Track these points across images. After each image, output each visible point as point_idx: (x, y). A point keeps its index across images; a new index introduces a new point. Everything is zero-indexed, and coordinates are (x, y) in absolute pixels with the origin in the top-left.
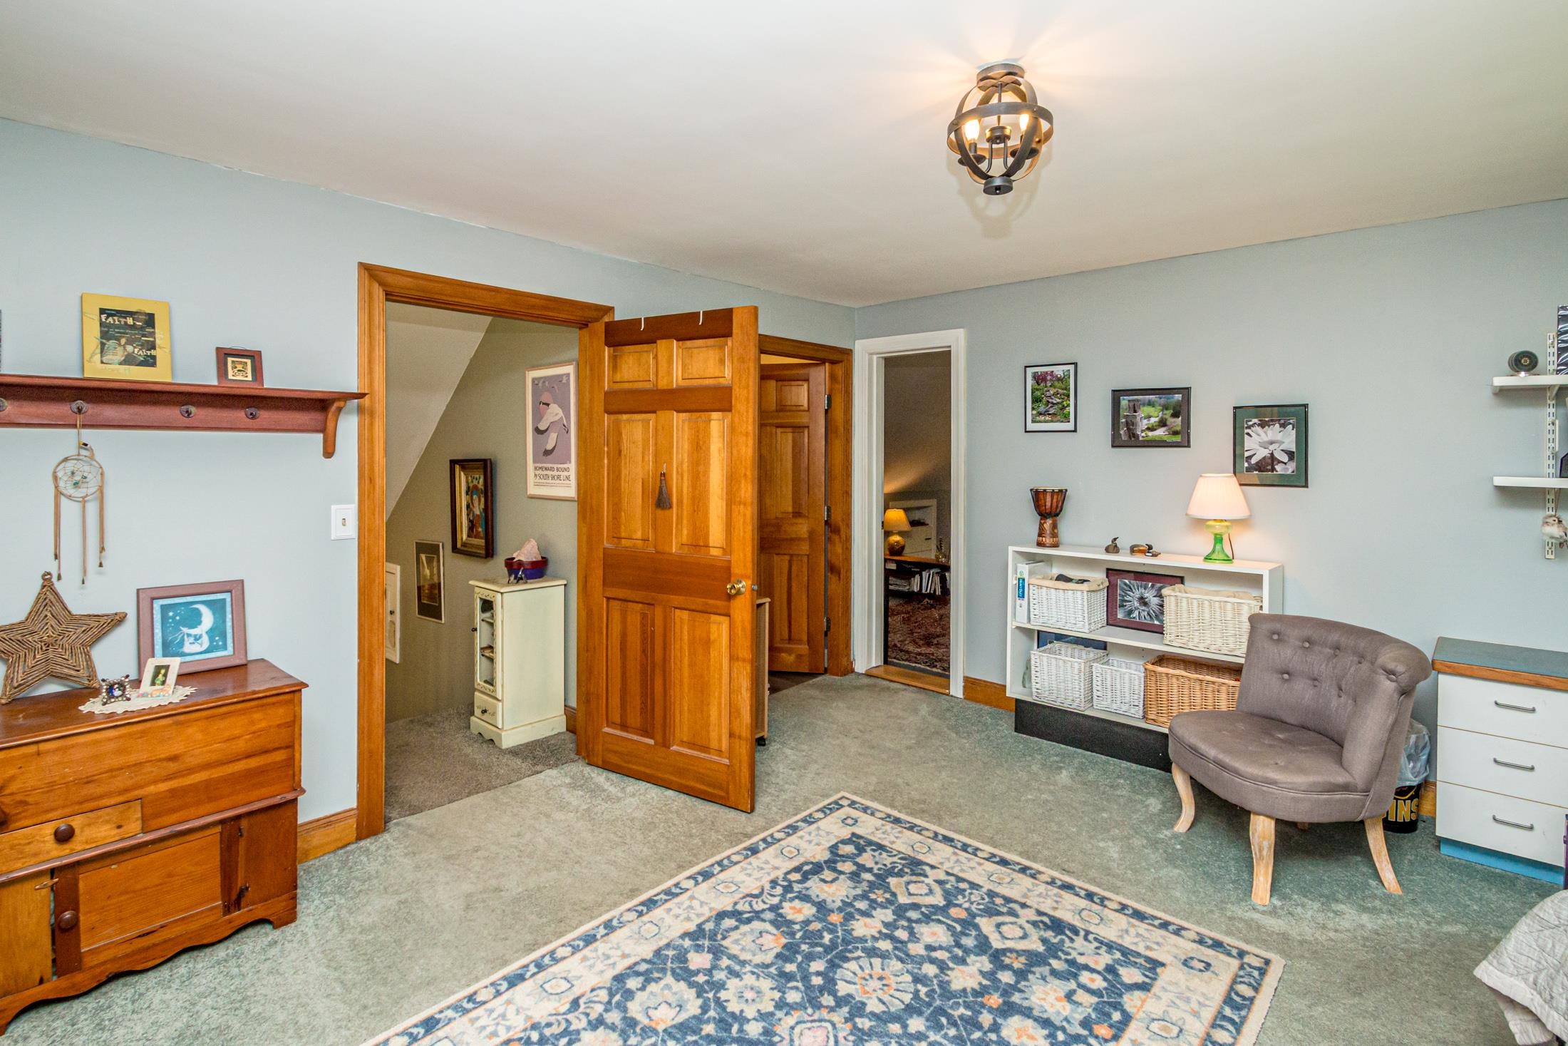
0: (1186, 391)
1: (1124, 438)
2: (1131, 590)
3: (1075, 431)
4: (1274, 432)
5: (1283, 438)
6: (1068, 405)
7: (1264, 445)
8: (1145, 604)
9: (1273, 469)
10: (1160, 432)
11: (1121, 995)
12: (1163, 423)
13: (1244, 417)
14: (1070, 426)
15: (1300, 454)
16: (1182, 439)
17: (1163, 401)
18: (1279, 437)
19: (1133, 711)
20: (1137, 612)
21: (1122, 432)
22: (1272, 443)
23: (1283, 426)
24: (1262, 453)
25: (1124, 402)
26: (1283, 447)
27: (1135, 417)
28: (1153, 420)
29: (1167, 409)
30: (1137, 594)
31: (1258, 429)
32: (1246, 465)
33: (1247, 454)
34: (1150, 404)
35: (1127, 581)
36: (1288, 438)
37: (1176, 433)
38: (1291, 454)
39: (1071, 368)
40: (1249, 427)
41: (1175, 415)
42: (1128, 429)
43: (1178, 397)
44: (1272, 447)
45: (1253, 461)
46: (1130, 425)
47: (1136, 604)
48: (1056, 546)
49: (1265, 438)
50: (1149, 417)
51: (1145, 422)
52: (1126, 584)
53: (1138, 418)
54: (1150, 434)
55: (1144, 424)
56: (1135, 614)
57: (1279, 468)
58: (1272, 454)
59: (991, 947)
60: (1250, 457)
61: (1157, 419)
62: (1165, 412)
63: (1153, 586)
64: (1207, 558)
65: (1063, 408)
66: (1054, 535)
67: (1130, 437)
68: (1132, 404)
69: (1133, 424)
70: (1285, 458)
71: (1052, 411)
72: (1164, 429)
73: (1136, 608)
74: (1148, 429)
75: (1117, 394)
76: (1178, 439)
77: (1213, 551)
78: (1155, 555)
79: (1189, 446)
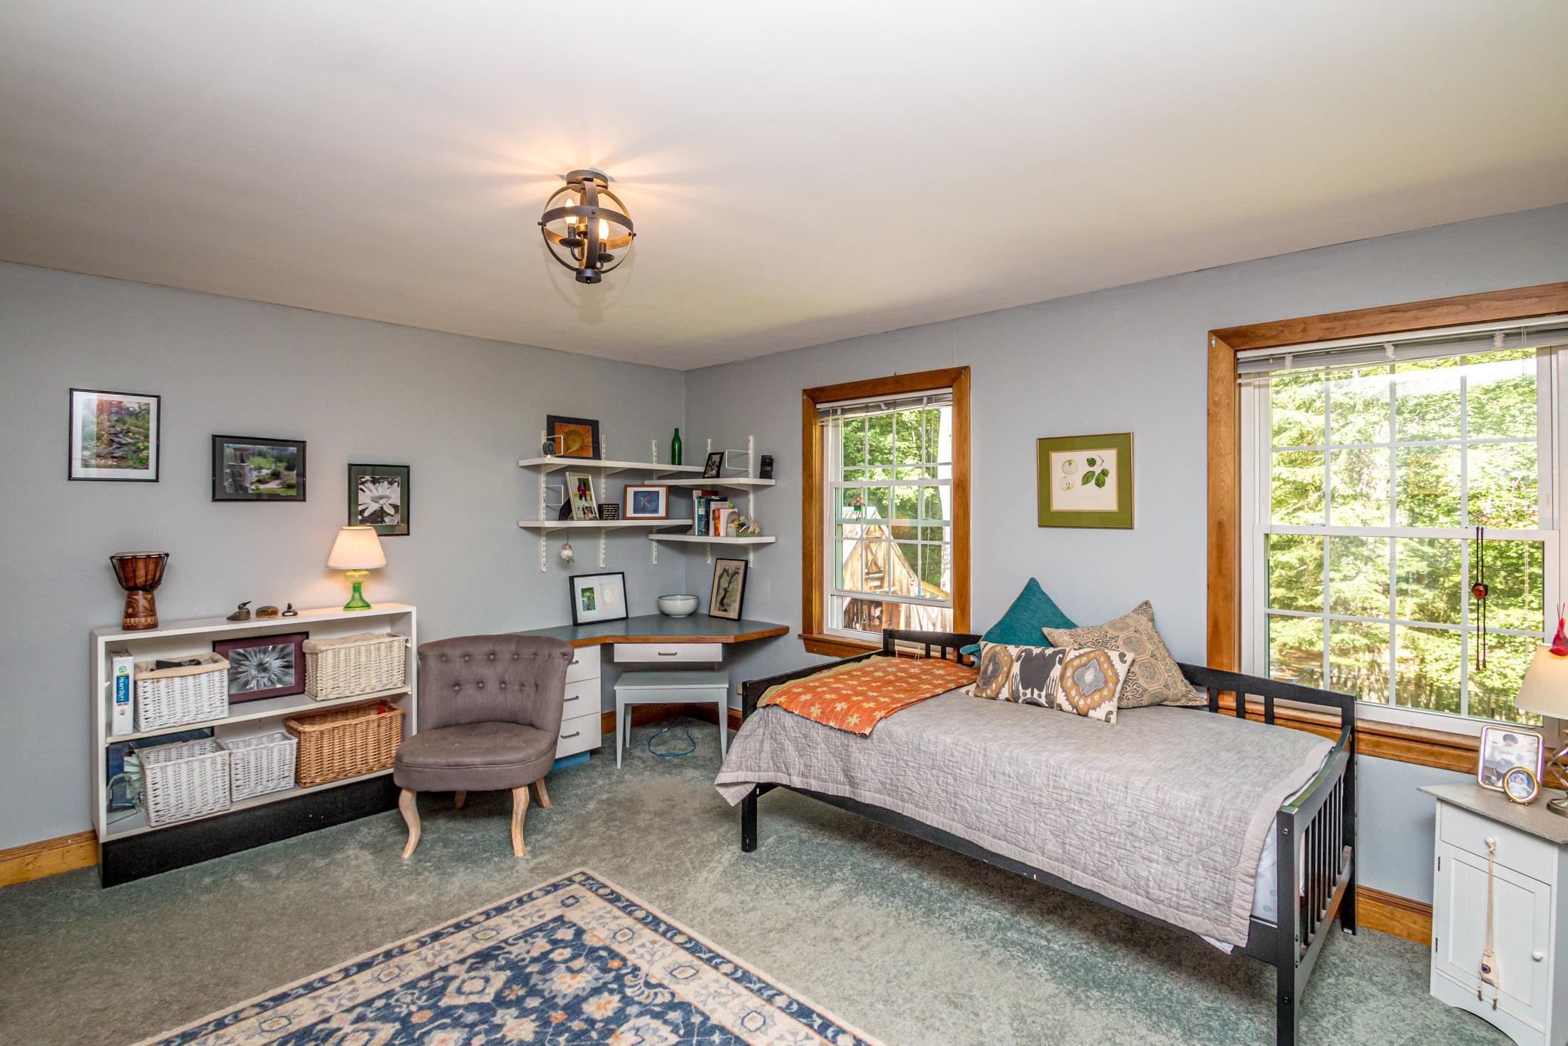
0: (301, 445)
1: (229, 490)
2: (247, 659)
3: (157, 480)
4: (383, 489)
5: (390, 494)
6: (147, 448)
7: (375, 500)
8: (265, 670)
9: (383, 521)
10: (273, 486)
11: (583, 945)
12: (275, 475)
13: (358, 474)
14: (150, 473)
15: (404, 508)
16: (298, 492)
17: (275, 452)
18: (388, 493)
19: (283, 784)
20: (254, 682)
21: (226, 484)
22: (381, 498)
23: (391, 483)
24: (374, 507)
25: (229, 449)
26: (391, 502)
27: (243, 468)
28: (264, 472)
29: (280, 461)
30: (255, 661)
31: (370, 485)
32: (360, 517)
33: (360, 508)
34: (261, 454)
35: (241, 651)
36: (393, 494)
37: (290, 486)
38: (395, 507)
39: (153, 401)
40: (363, 483)
41: (290, 468)
42: (234, 481)
43: (293, 450)
44: (382, 502)
45: (366, 514)
46: (237, 476)
47: (254, 672)
48: (154, 626)
49: (376, 494)
50: (259, 469)
51: (255, 473)
52: (239, 654)
53: (247, 469)
54: (262, 487)
55: (254, 475)
56: (253, 684)
57: (386, 519)
58: (382, 508)
59: (488, 1004)
60: (363, 511)
61: (269, 471)
62: (278, 464)
63: (274, 649)
64: (347, 607)
65: (139, 450)
66: (152, 611)
67: (237, 490)
68: (238, 453)
69: (240, 475)
70: (391, 511)
71: (119, 453)
72: (278, 482)
73: (253, 678)
74: (259, 481)
75: (218, 441)
76: (293, 492)
77: (353, 599)
78: (295, 614)
79: (304, 500)
